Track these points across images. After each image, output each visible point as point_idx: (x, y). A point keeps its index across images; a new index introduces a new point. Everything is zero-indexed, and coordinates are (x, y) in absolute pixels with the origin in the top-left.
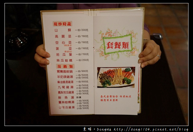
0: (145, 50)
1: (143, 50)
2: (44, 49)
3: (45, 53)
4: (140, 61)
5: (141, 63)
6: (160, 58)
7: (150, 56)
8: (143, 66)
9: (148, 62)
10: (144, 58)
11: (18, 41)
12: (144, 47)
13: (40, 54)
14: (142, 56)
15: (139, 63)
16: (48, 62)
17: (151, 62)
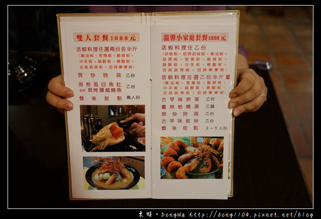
0: (240, 84)
1: (237, 85)
2: (63, 83)
3: (65, 90)
4: (232, 105)
5: (234, 108)
6: (265, 99)
7: (248, 96)
8: (236, 114)
9: (245, 105)
10: (238, 99)
11: (20, 73)
12: (239, 80)
13: (56, 91)
14: (235, 95)
15: (229, 107)
16: (71, 105)
17: (250, 106)
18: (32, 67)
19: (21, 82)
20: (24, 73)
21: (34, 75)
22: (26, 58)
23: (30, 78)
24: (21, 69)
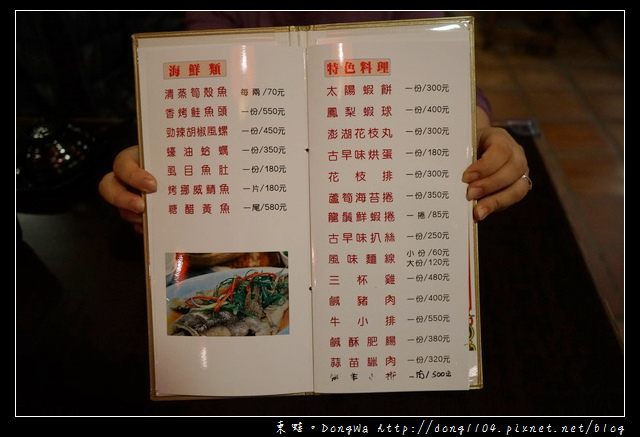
1: (479, 158)
18: (79, 143)
19: (60, 171)
20: (64, 155)
21: (83, 158)
22: (70, 126)
23: (75, 163)
24: (59, 146)
